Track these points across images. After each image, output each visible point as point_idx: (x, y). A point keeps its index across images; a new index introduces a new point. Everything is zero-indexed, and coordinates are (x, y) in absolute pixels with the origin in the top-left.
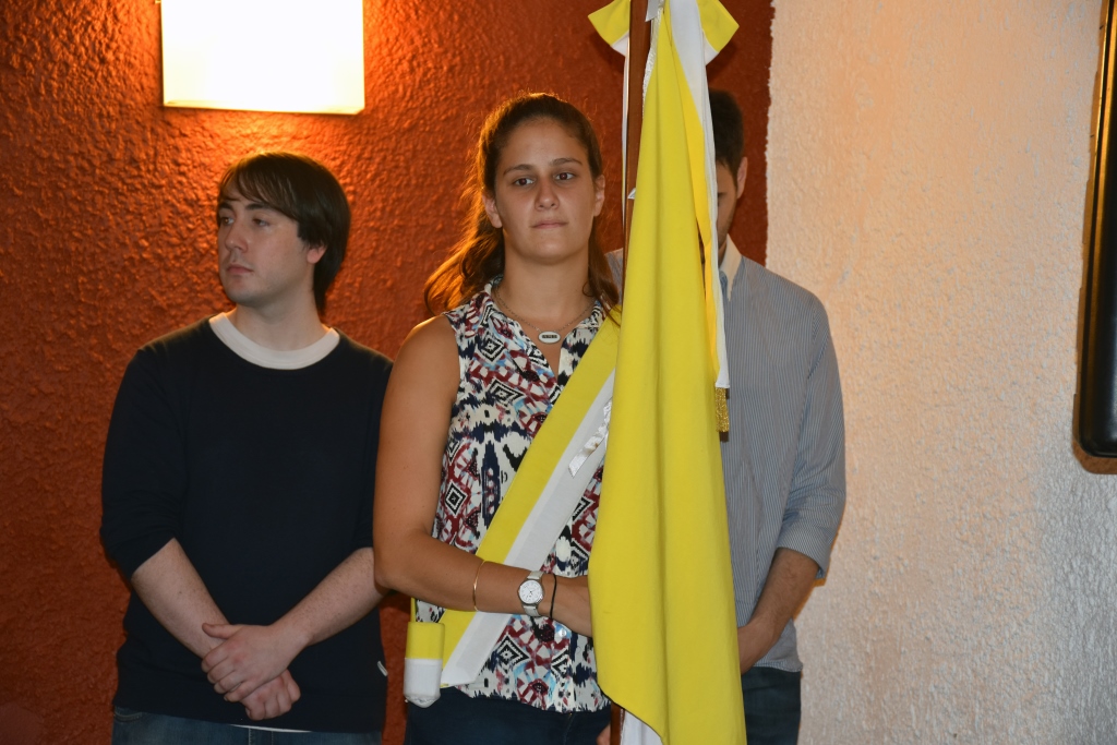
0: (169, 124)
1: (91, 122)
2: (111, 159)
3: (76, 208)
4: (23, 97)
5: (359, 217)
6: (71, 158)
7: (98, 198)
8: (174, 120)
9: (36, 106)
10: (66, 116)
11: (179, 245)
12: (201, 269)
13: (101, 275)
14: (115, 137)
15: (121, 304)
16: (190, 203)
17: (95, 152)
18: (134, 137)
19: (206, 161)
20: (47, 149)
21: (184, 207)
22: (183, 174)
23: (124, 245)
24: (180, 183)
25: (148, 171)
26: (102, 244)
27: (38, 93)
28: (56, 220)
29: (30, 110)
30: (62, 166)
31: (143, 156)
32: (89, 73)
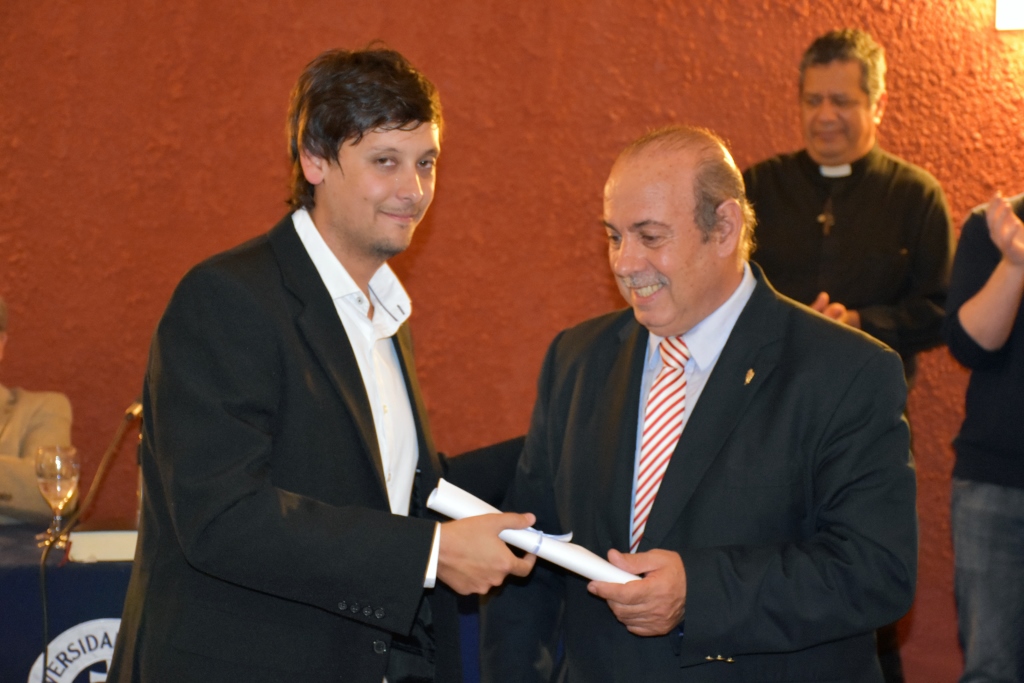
0: (1000, 43)
1: (941, 47)
2: (954, 73)
3: (925, 111)
4: (890, 32)
6: (924, 75)
7: (944, 105)
8: (1005, 39)
9: (899, 37)
10: (922, 43)
11: (1006, 136)
13: (943, 161)
14: (958, 56)
15: (959, 183)
16: (1015, 103)
17: (942, 68)
18: (974, 55)
20: (908, 69)
21: (1010, 107)
22: (1010, 80)
23: (961, 138)
24: (1008, 88)
25: (983, 80)
26: (945, 138)
27: (901, 27)
28: (911, 121)
29: (895, 40)
30: (916, 80)
31: (979, 69)
32: (941, 9)
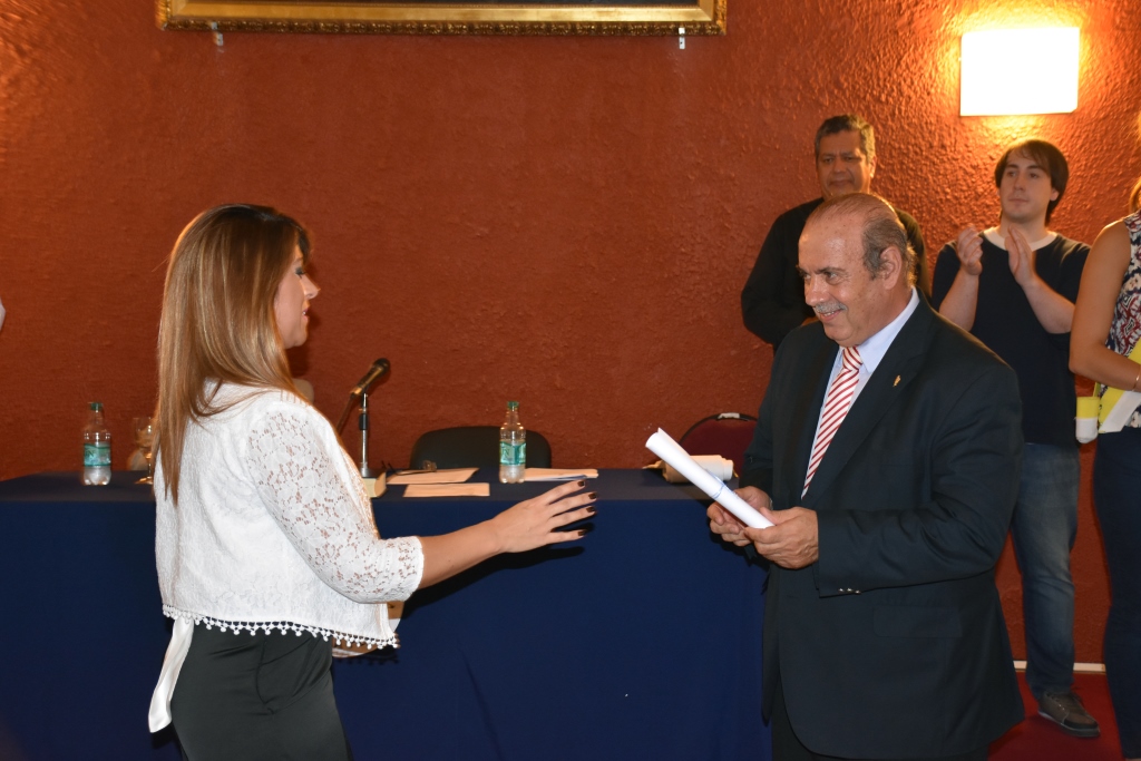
0: (963, 125)
1: (922, 128)
2: (931, 147)
3: (912, 173)
5: (1072, 169)
6: (910, 147)
7: (924, 168)
8: (966, 122)
9: (893, 121)
10: (908, 125)
11: (967, 191)
12: (979, 203)
13: (924, 208)
14: (934, 134)
15: (935, 224)
16: (974, 167)
17: (923, 143)
18: (945, 134)
19: (984, 143)
20: (898, 143)
21: (970, 170)
22: (970, 152)
23: (937, 192)
24: (969, 157)
25: (951, 151)
26: (925, 192)
27: (894, 114)
28: (902, 180)
29: (890, 123)
30: (905, 151)
31: (949, 143)
32: (922, 101)
